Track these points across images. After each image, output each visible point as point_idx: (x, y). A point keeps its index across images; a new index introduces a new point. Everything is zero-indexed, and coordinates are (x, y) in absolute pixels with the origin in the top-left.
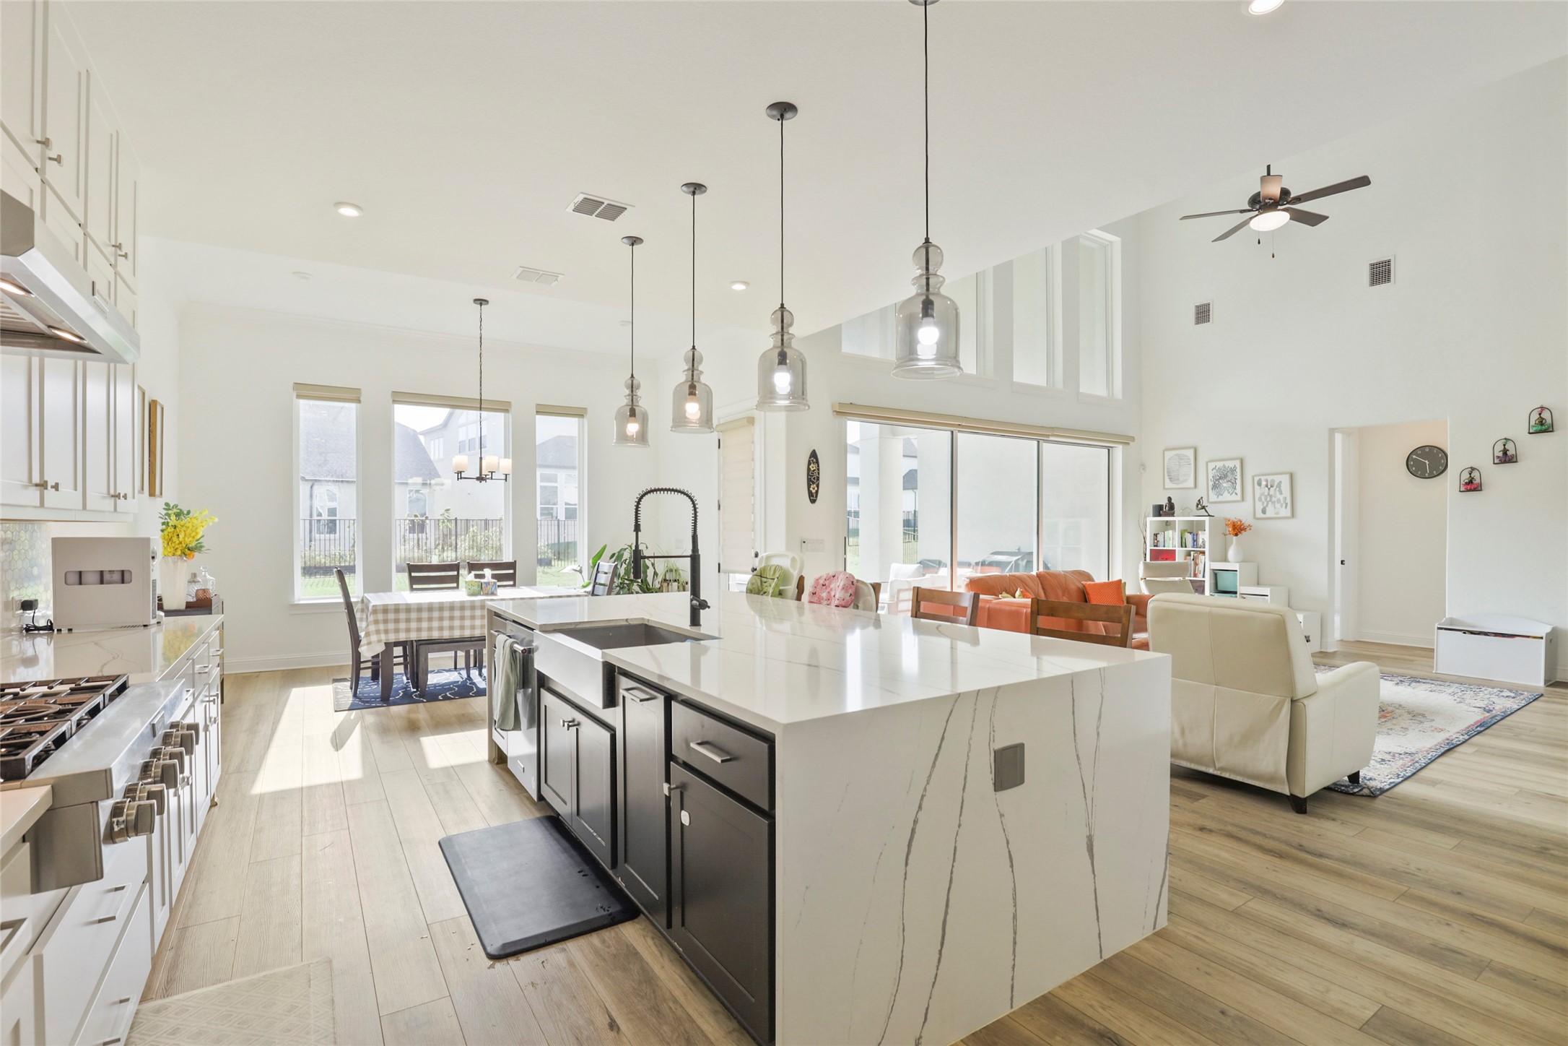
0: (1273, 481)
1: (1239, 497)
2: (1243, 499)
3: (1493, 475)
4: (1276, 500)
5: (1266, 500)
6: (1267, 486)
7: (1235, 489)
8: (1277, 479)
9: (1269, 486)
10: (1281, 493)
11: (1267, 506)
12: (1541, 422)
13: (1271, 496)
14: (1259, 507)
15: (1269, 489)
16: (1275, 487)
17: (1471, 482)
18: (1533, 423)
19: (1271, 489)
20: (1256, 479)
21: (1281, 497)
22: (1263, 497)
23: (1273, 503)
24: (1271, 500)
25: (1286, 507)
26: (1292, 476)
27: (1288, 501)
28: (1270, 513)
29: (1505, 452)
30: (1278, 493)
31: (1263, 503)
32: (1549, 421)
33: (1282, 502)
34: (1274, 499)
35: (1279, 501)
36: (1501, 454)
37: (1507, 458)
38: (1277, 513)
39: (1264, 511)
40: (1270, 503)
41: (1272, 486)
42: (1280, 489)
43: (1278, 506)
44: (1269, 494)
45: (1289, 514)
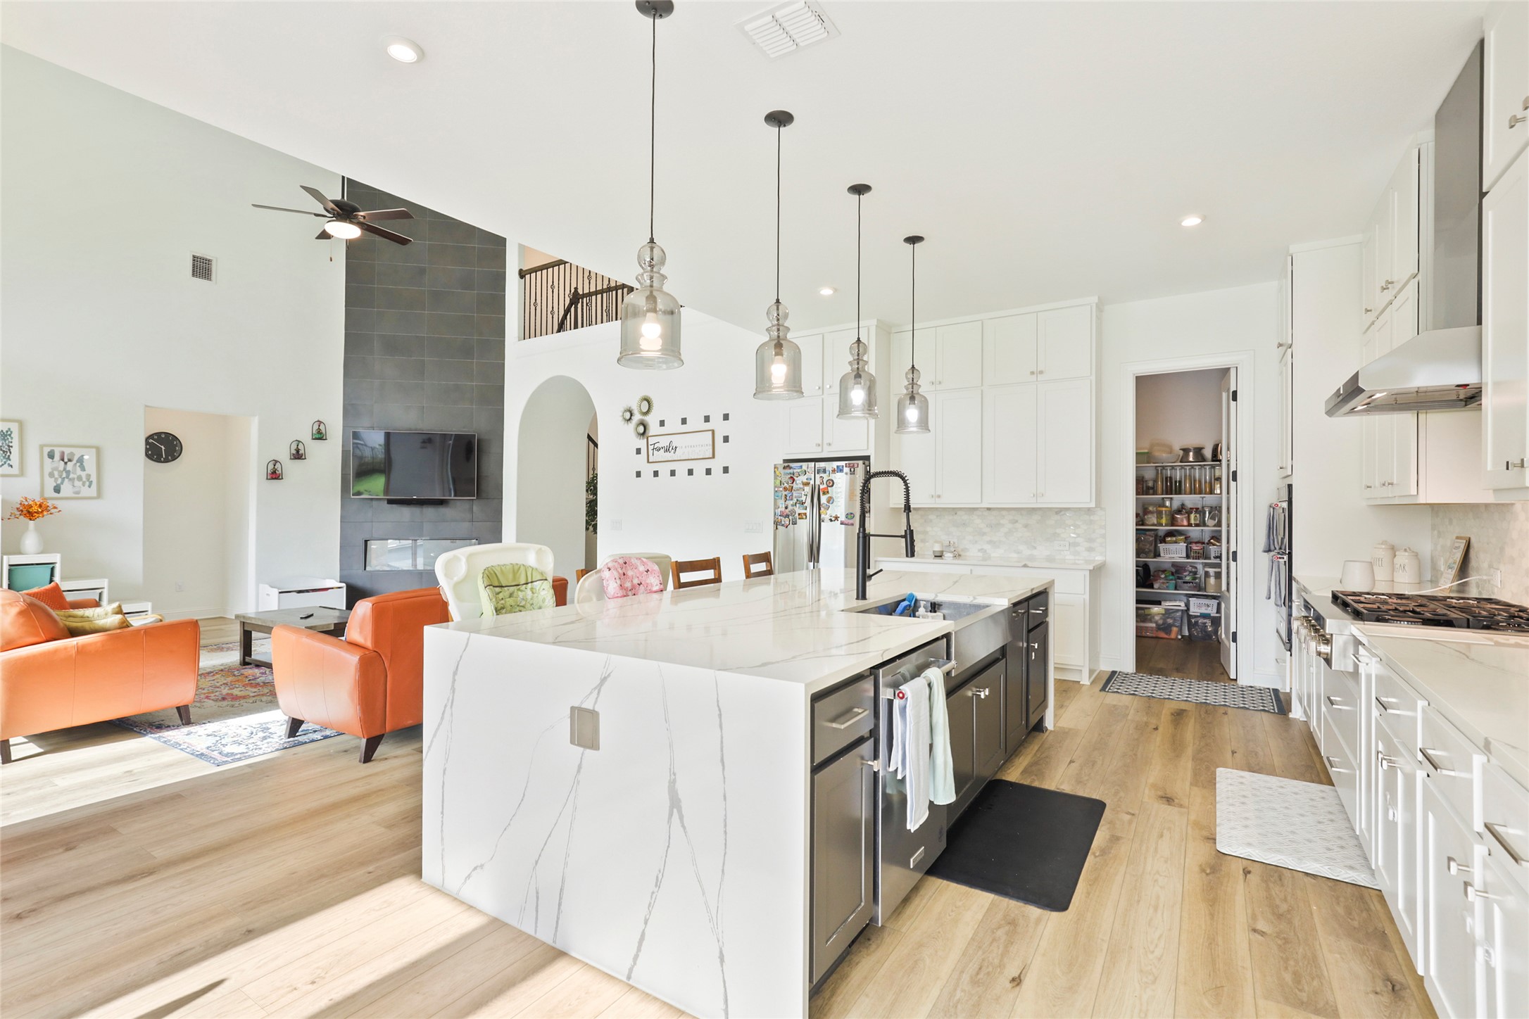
0: (72, 454)
1: (15, 470)
2: (22, 473)
3: (291, 469)
4: (75, 476)
5: (60, 476)
6: (63, 460)
7: (9, 458)
8: (78, 453)
9: (66, 460)
10: (83, 469)
11: (62, 483)
12: (319, 432)
13: (68, 473)
14: (50, 484)
15: (66, 463)
16: (74, 461)
17: (274, 472)
18: (314, 432)
19: (69, 463)
20: (47, 450)
21: (83, 474)
22: (56, 473)
23: (72, 480)
24: (67, 477)
25: (90, 487)
26: (99, 451)
27: (94, 478)
28: (67, 489)
29: (298, 451)
30: (78, 469)
31: (56, 480)
32: (324, 432)
33: (84, 479)
34: (72, 476)
35: (80, 478)
36: (295, 452)
37: (298, 456)
38: (78, 493)
39: (57, 490)
40: (66, 480)
41: (70, 460)
42: (82, 464)
43: (77, 483)
44: (65, 469)
45: (95, 494)
